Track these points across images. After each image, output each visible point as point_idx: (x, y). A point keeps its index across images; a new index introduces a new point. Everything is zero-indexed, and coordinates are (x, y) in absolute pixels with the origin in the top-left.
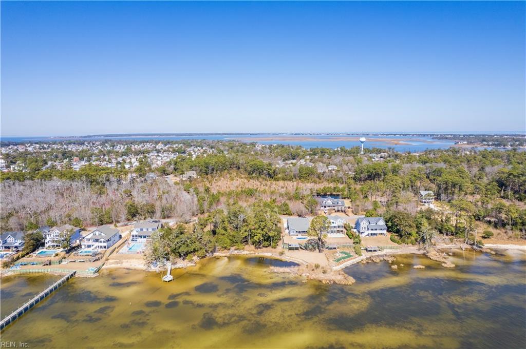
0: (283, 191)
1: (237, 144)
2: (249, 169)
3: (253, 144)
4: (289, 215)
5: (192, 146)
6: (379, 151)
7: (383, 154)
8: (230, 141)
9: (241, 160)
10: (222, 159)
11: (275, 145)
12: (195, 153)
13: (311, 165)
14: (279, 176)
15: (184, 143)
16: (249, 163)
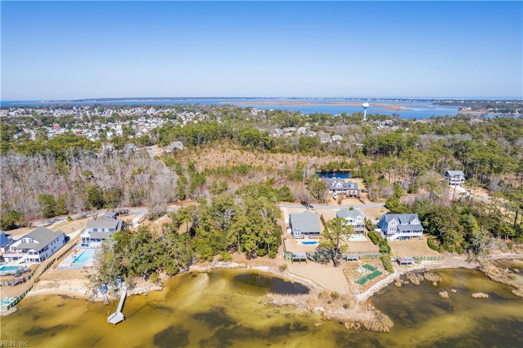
0: (281, 167)
1: (232, 109)
2: (243, 138)
3: (249, 109)
4: (290, 201)
5: (184, 111)
6: (383, 118)
7: (388, 121)
8: (225, 105)
9: (234, 128)
10: (212, 127)
11: (272, 110)
12: (186, 119)
13: (313, 134)
14: (277, 147)
15: (177, 108)
16: (242, 132)
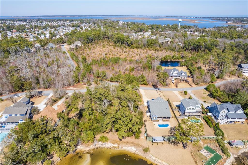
1: (109, 22)
2: (115, 40)
3: (118, 22)
5: (84, 22)
8: (105, 20)
9: (110, 33)
10: (98, 33)
12: (85, 27)
13: (154, 37)
14: (135, 45)
16: (115, 35)
